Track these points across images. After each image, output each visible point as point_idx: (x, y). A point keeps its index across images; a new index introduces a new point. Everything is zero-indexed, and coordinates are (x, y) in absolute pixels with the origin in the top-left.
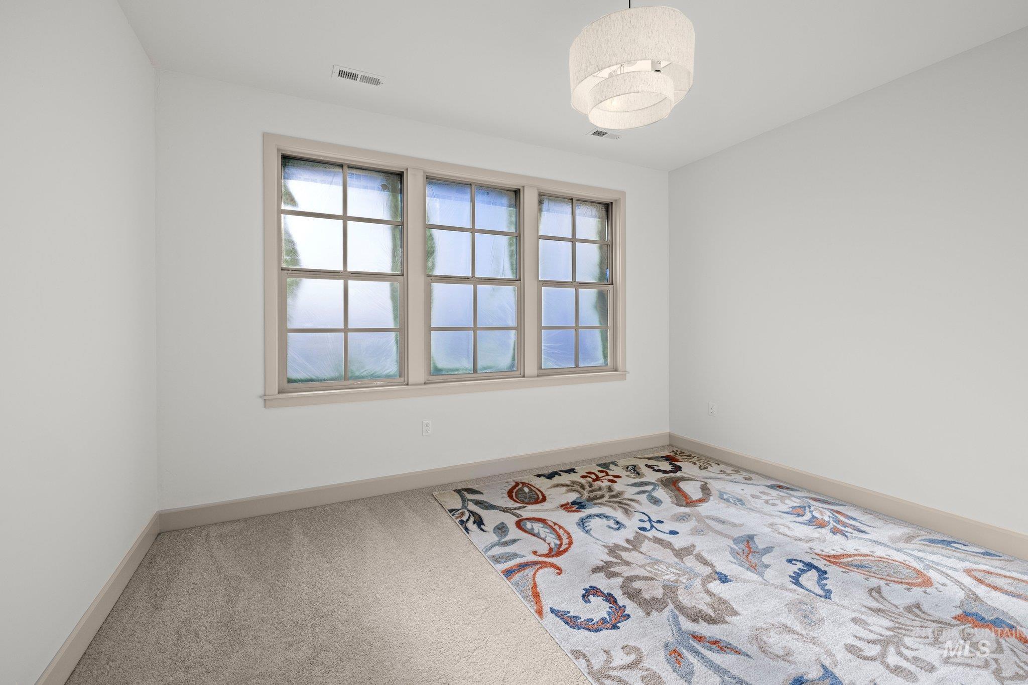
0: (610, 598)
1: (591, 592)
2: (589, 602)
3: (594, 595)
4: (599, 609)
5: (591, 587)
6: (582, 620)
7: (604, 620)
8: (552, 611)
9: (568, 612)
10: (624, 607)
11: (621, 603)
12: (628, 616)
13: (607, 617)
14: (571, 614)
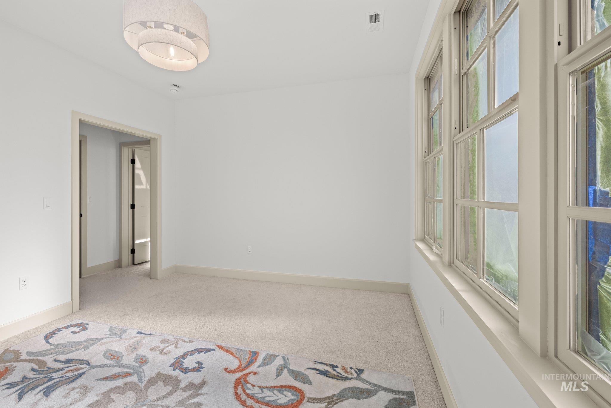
0: (186, 371)
1: (199, 368)
2: (197, 363)
3: (195, 368)
4: (190, 362)
5: (200, 371)
6: (196, 353)
7: (184, 358)
8: (214, 350)
9: (205, 353)
10: (174, 370)
11: (177, 371)
12: (171, 366)
13: (183, 360)
14: (203, 353)
